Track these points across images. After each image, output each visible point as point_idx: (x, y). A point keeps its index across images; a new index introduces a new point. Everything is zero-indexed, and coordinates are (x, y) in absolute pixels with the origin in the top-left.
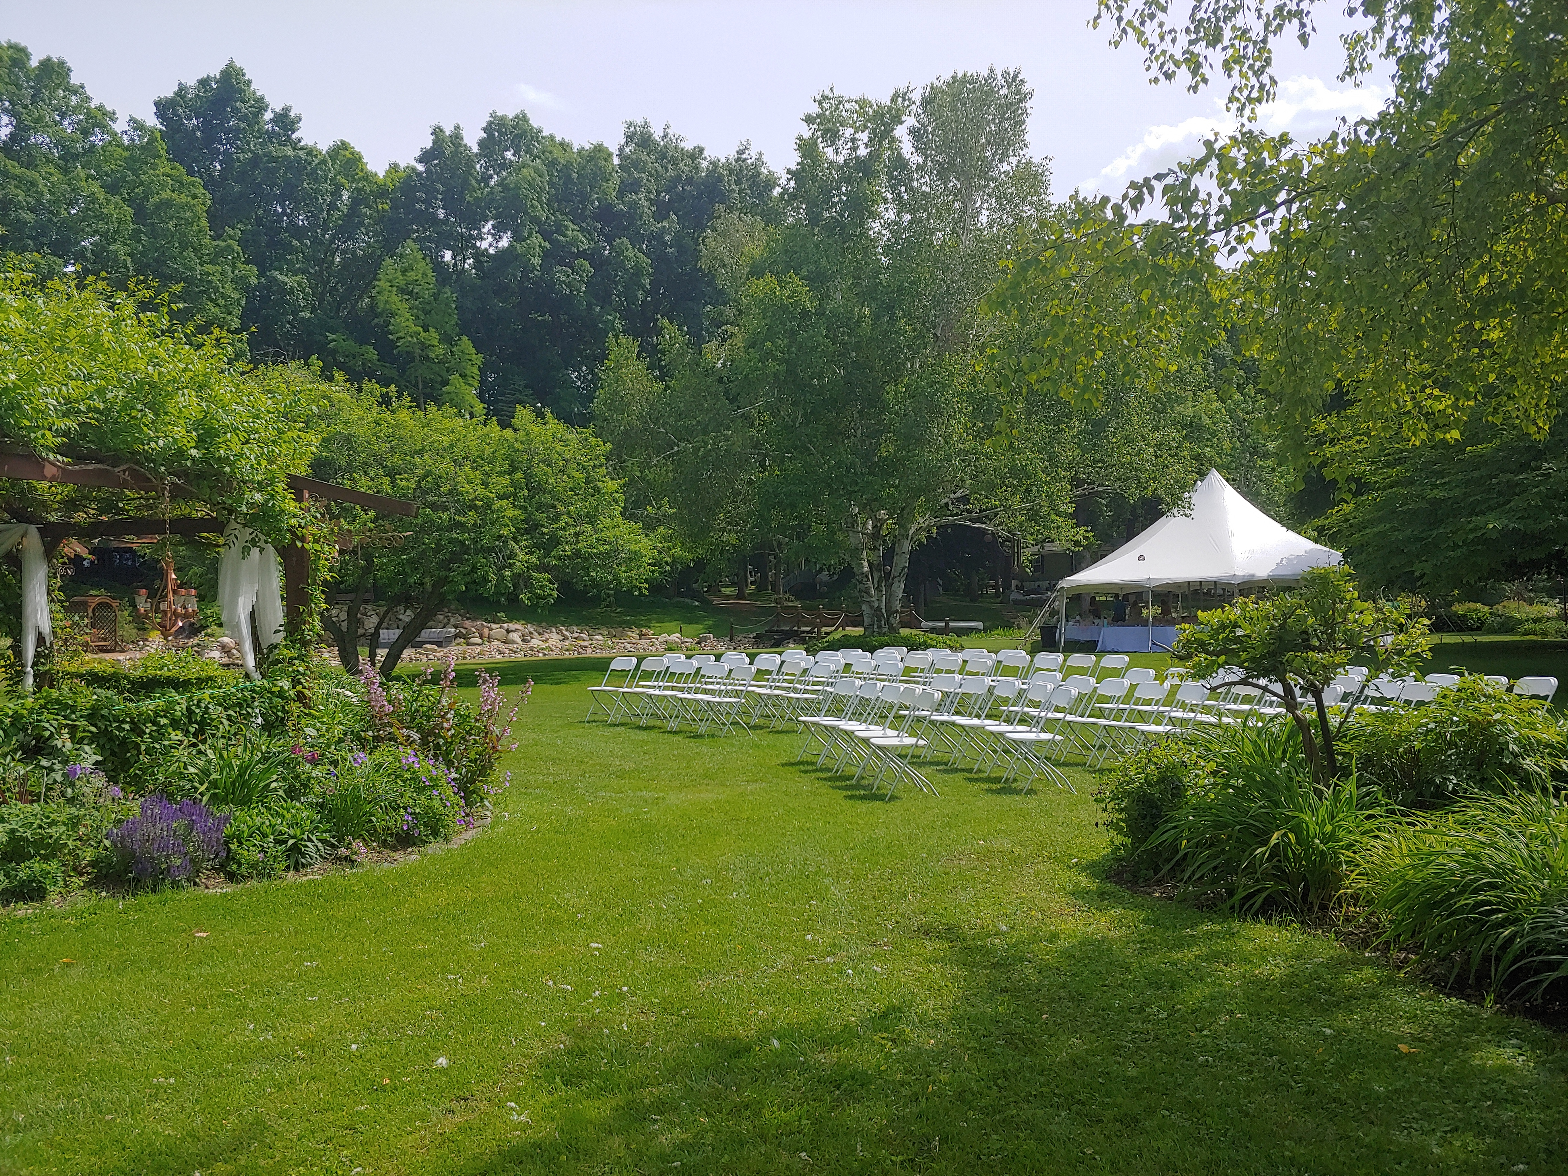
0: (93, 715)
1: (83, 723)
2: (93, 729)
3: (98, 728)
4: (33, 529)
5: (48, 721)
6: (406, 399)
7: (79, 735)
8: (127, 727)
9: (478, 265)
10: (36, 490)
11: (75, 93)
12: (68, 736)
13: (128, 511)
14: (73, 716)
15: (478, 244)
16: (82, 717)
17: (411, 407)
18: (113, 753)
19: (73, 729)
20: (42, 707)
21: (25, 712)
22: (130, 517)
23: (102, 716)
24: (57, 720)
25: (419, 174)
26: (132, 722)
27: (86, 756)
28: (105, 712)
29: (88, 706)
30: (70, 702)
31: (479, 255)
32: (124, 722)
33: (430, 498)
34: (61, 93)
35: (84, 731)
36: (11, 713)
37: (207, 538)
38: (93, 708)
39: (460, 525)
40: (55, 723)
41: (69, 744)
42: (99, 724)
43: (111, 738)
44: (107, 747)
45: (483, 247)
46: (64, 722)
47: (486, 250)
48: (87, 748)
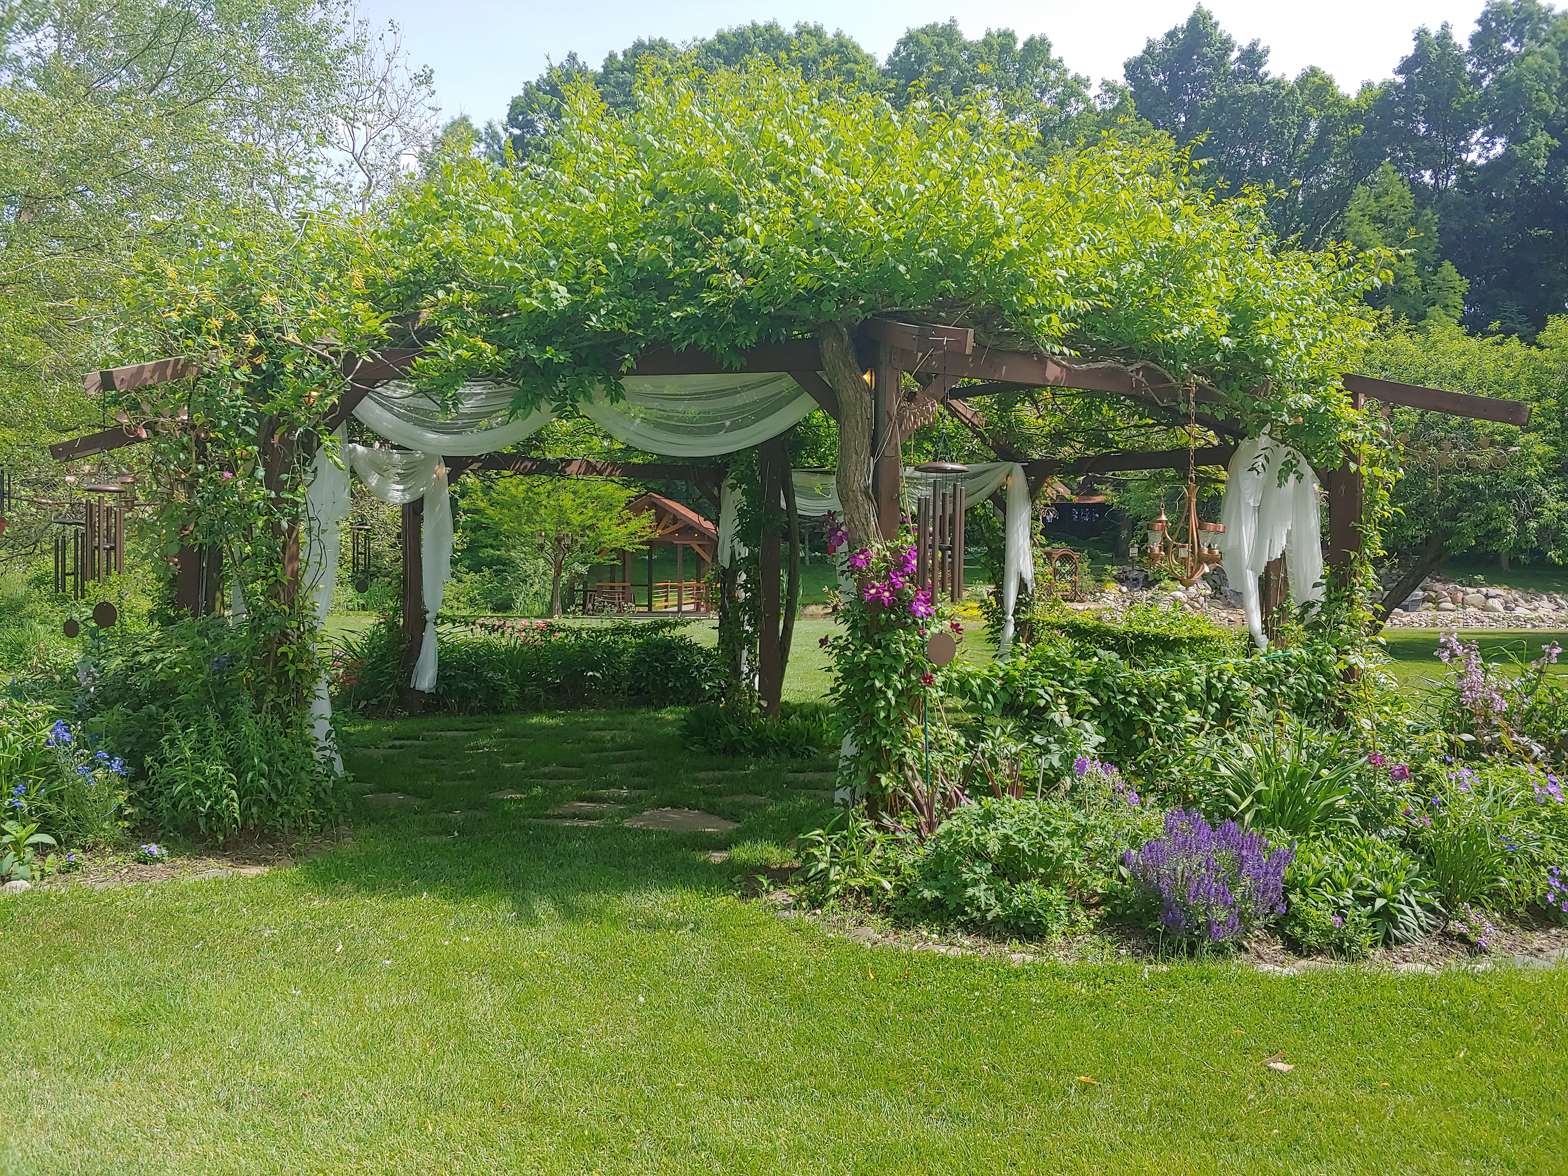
0: (1094, 684)
1: (1081, 692)
2: (1095, 701)
3: (1101, 700)
4: (1018, 466)
5: (1043, 687)
6: (1404, 322)
7: (1079, 708)
8: (1134, 700)
9: (1463, 182)
10: (1023, 424)
11: (1054, 67)
12: (1065, 708)
13: (1117, 443)
14: (1072, 683)
15: (1464, 156)
16: (1081, 684)
17: (1408, 331)
18: (1116, 732)
19: (1072, 701)
20: (1036, 669)
21: (1017, 674)
22: (1120, 450)
23: (1106, 685)
24: (1052, 686)
25: (1398, 87)
26: (1140, 695)
27: (1087, 736)
28: (1108, 680)
29: (1088, 670)
30: (1068, 665)
31: (1465, 169)
32: (1130, 694)
33: (1434, 433)
34: (1041, 70)
35: (1086, 703)
36: (1001, 674)
37: (1206, 472)
38: (1094, 673)
39: (1470, 467)
40: (1051, 690)
41: (1068, 720)
42: (1102, 695)
43: (1115, 714)
44: (1110, 724)
45: (1469, 160)
46: (1061, 689)
47: (1473, 162)
48: (1088, 725)
